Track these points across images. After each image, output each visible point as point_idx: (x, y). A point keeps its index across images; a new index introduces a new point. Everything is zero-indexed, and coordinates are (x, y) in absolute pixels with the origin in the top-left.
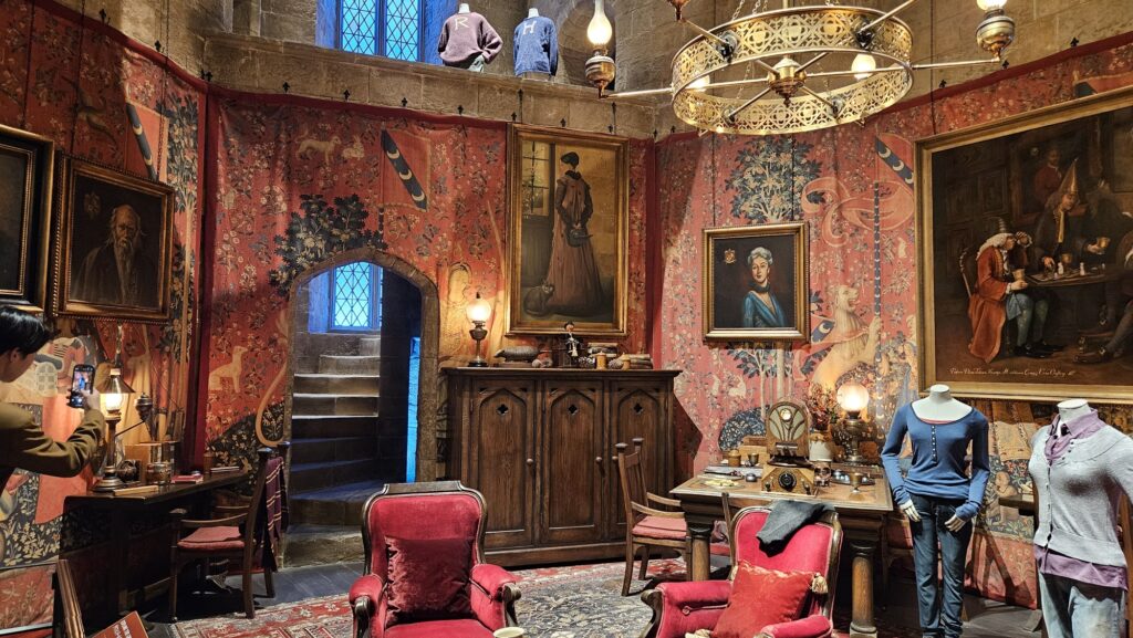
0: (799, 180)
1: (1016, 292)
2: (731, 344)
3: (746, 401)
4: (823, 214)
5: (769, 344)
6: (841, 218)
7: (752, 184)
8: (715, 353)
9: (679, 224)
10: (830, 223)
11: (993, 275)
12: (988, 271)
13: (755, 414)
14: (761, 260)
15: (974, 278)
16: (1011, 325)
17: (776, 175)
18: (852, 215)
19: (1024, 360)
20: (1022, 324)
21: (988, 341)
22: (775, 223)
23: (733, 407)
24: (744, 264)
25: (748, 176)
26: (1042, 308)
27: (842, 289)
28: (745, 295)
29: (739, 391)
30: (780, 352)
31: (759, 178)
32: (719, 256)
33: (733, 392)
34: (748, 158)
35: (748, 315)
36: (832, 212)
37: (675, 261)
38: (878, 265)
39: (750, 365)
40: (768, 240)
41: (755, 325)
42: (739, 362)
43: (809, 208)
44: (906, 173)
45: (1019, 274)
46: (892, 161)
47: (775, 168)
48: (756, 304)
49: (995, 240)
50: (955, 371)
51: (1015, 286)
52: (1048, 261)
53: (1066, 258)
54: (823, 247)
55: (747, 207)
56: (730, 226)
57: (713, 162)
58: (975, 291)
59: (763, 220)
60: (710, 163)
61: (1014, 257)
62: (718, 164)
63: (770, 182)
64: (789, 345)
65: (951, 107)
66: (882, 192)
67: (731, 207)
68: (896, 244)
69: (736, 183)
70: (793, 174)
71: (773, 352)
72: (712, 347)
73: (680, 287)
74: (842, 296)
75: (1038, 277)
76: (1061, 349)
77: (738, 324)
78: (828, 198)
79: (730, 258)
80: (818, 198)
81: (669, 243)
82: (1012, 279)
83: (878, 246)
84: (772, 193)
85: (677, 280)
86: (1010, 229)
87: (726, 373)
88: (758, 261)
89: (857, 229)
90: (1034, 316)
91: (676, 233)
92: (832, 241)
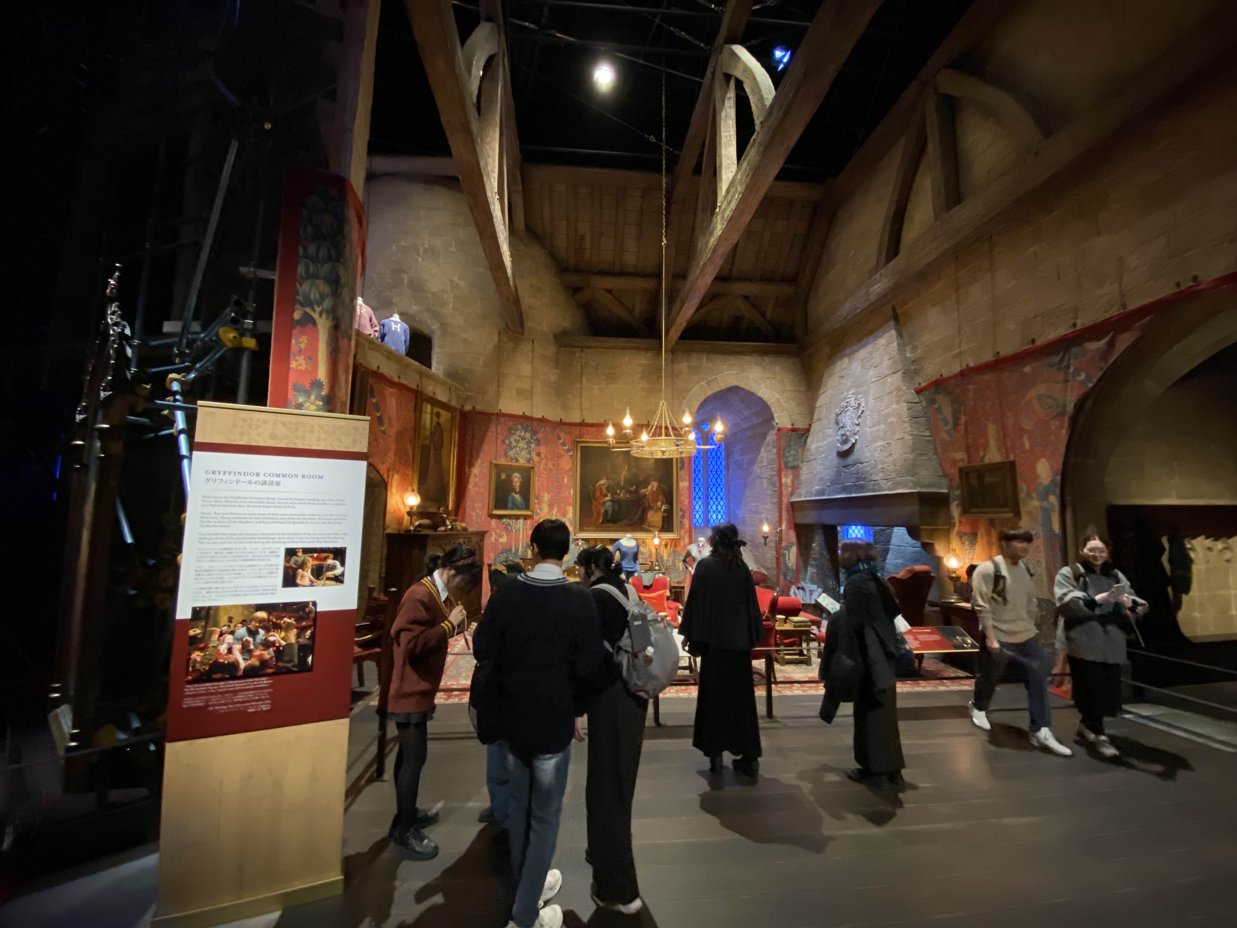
0: (533, 446)
1: (608, 501)
2: (501, 517)
3: (506, 544)
4: (540, 462)
5: (517, 517)
6: (547, 465)
7: (514, 444)
8: (494, 522)
9: (478, 456)
10: (542, 466)
11: (601, 494)
12: (599, 493)
13: (510, 550)
14: (517, 479)
15: (594, 495)
16: (606, 512)
17: (524, 442)
18: (550, 463)
19: (609, 524)
20: (610, 512)
21: (598, 517)
22: (522, 462)
23: (500, 547)
24: (509, 480)
25: (512, 439)
26: (616, 506)
27: (546, 494)
28: (509, 494)
29: (503, 540)
30: (522, 521)
31: (517, 441)
32: (498, 476)
33: (501, 540)
34: (513, 432)
35: (510, 504)
36: (544, 462)
37: (475, 475)
38: (557, 486)
39: (509, 527)
40: (520, 470)
41: (512, 509)
42: (504, 526)
43: (536, 458)
44: (568, 451)
45: (609, 495)
46: (563, 444)
47: (523, 438)
48: (514, 499)
49: (602, 482)
50: (586, 528)
51: (608, 498)
52: (618, 491)
53: (624, 491)
54: (540, 476)
55: (511, 453)
56: (502, 461)
57: (497, 430)
58: (595, 499)
59: (517, 461)
60: (495, 430)
61: (608, 488)
62: (499, 431)
63: (522, 444)
64: (526, 517)
65: (587, 431)
66: (560, 456)
67: (504, 452)
68: (564, 478)
69: (507, 442)
70: (531, 443)
71: (519, 521)
72: (492, 519)
73: (477, 488)
74: (546, 497)
75: (615, 496)
76: (621, 520)
77: (505, 507)
78: (543, 455)
79: (503, 477)
80: (539, 454)
81: (471, 465)
82: (607, 496)
83: (558, 478)
84: (522, 449)
85: (476, 484)
86: (607, 479)
87: (498, 531)
88: (515, 480)
89: (551, 470)
90: (613, 510)
91: (476, 460)
92: (543, 474)
